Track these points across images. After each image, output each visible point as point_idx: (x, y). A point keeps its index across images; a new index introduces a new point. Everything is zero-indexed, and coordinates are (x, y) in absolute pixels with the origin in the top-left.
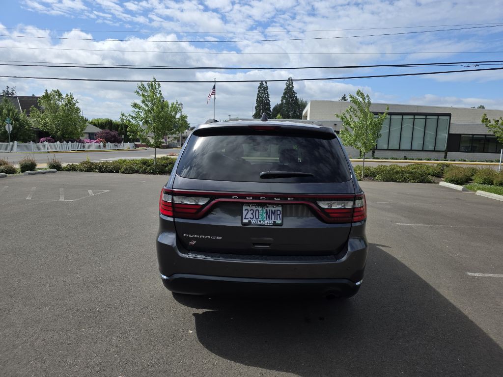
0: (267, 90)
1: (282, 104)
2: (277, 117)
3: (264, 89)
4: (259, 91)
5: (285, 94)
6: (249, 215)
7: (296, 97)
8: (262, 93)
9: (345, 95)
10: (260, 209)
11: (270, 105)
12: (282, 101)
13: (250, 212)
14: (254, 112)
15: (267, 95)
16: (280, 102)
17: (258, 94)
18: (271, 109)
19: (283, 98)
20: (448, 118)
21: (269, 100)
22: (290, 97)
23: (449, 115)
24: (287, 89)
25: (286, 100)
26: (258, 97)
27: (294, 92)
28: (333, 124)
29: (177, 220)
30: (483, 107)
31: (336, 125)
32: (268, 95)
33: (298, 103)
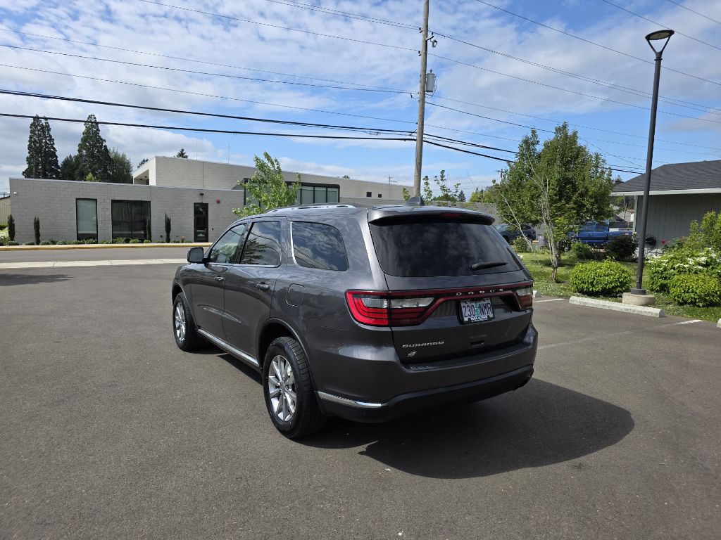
0: (49, 130)
1: (81, 156)
2: (88, 177)
3: (42, 128)
4: (31, 132)
5: (84, 140)
6: (468, 313)
7: (105, 146)
8: (40, 135)
9: (183, 150)
10: (474, 304)
11: (57, 157)
12: (79, 151)
13: (468, 309)
14: (25, 167)
15: (49, 140)
16: (77, 153)
17: (31, 137)
18: (59, 164)
19: (81, 147)
20: (336, 190)
21: (54, 149)
22: (94, 146)
23: (337, 187)
24: (87, 133)
25: (88, 150)
26: (30, 141)
27: (102, 139)
28: (198, 193)
29: (395, 329)
30: (348, 177)
31: (202, 194)
32: (51, 139)
33: (109, 156)
